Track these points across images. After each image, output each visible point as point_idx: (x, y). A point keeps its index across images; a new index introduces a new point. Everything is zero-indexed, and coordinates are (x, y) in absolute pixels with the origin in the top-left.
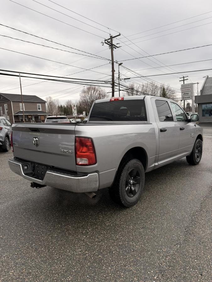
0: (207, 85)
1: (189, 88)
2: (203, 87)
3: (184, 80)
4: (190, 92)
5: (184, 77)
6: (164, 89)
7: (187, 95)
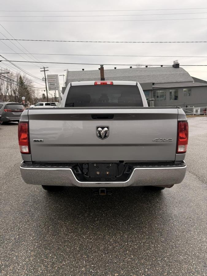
0: (69, 78)
1: (54, 79)
2: (67, 80)
3: (44, 71)
4: (56, 83)
5: (44, 68)
6: (21, 78)
7: (53, 85)
